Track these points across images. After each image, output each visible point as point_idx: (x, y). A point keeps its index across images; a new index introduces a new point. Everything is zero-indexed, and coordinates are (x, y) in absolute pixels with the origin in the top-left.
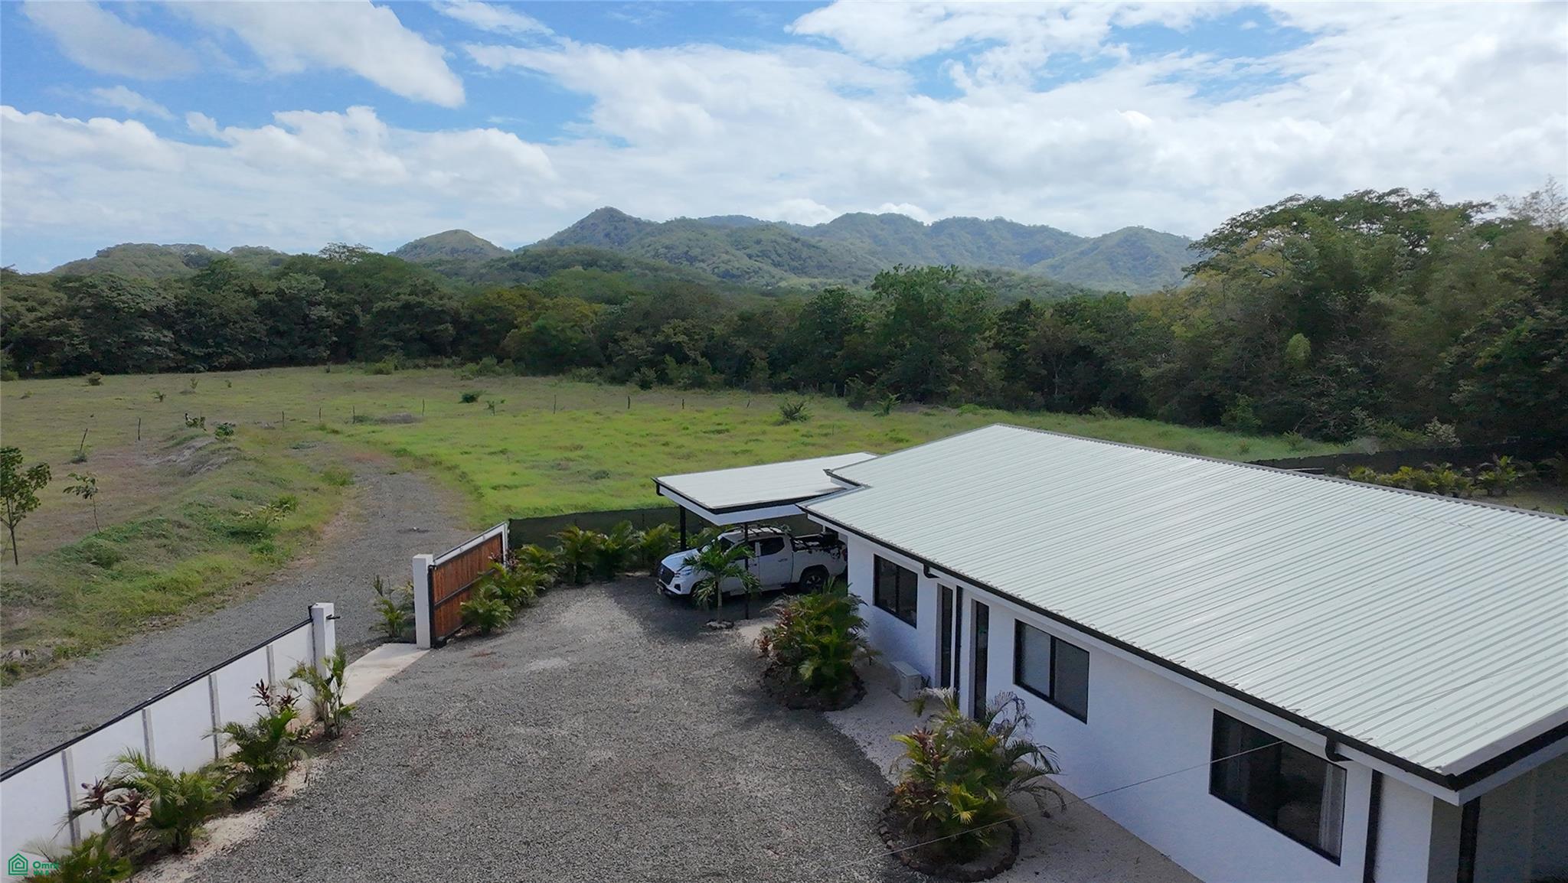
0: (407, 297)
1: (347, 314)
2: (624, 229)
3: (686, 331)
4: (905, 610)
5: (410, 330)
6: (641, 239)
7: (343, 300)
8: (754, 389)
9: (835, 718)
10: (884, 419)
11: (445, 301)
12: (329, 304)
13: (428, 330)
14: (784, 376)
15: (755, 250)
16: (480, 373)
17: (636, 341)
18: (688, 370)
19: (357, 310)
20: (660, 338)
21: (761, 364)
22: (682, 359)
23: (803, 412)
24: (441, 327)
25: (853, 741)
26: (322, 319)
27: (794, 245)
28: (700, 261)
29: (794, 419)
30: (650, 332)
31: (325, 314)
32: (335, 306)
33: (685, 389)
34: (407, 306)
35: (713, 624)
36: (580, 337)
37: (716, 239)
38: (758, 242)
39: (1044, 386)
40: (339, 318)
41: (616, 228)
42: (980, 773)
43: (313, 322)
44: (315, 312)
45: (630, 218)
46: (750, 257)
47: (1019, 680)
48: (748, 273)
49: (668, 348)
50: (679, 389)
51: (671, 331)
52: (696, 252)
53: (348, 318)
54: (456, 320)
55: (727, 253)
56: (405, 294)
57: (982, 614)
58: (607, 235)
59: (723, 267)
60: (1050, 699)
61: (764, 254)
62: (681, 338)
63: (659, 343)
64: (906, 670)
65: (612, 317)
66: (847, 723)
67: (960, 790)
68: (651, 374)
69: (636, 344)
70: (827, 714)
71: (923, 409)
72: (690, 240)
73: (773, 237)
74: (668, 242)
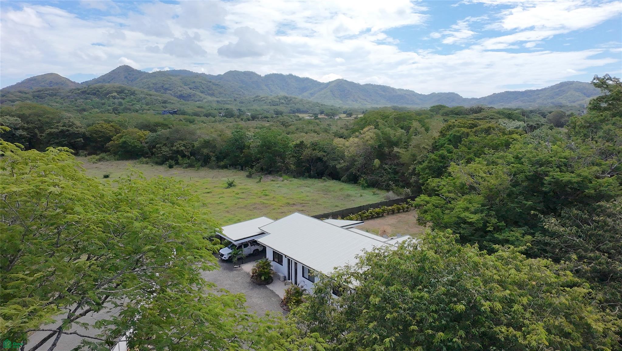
0: (62, 128)
1: (32, 133)
2: (133, 75)
3: (184, 146)
4: (280, 262)
5: (64, 141)
6: (142, 79)
7: (30, 127)
8: (212, 168)
9: (268, 286)
10: (259, 184)
11: (79, 129)
12: (23, 128)
13: (73, 141)
14: (222, 163)
15: (192, 86)
16: (100, 160)
17: (165, 149)
18: (187, 161)
19: (37, 131)
20: (175, 148)
21: (213, 158)
22: (184, 156)
23: (234, 183)
24: (79, 140)
25: (272, 291)
26: (21, 135)
27: (209, 84)
28: (169, 90)
29: (231, 186)
30: (169, 145)
31: (23, 133)
32: (26, 130)
33: (186, 168)
34: (62, 131)
35: (236, 266)
36: (140, 145)
37: (175, 81)
38: (194, 82)
39: (308, 170)
40: (28, 134)
41: (129, 74)
42: (297, 294)
43: (17, 137)
44: (18, 133)
45: (136, 70)
46: (191, 89)
47: (303, 276)
48: (190, 96)
49: (178, 152)
50: (184, 168)
51: (178, 146)
52: (167, 86)
53: (32, 134)
54: (84, 136)
55: (181, 87)
56: (60, 126)
57: (296, 264)
58: (126, 77)
59: (179, 93)
60: (309, 280)
61: (196, 88)
62: (183, 148)
63: (174, 150)
64: (281, 275)
65: (153, 138)
66: (270, 287)
67: (294, 298)
68: (173, 162)
69: (165, 150)
70: (266, 285)
71: (270, 177)
72: (164, 81)
73: (200, 81)
74: (154, 82)
